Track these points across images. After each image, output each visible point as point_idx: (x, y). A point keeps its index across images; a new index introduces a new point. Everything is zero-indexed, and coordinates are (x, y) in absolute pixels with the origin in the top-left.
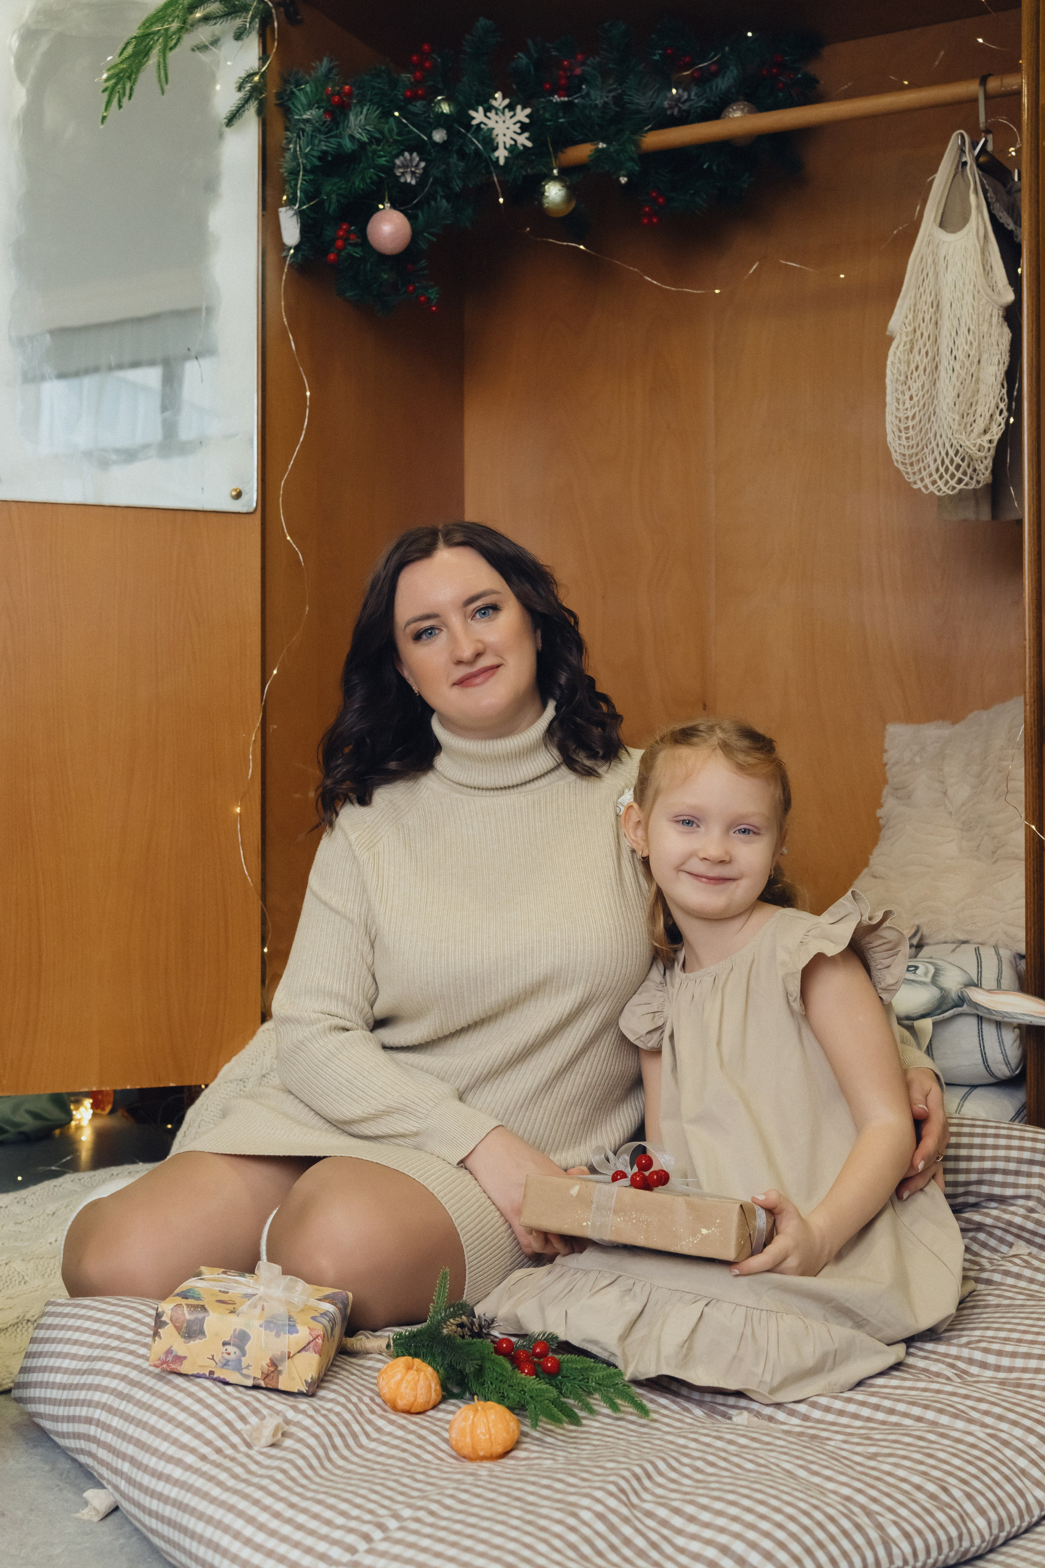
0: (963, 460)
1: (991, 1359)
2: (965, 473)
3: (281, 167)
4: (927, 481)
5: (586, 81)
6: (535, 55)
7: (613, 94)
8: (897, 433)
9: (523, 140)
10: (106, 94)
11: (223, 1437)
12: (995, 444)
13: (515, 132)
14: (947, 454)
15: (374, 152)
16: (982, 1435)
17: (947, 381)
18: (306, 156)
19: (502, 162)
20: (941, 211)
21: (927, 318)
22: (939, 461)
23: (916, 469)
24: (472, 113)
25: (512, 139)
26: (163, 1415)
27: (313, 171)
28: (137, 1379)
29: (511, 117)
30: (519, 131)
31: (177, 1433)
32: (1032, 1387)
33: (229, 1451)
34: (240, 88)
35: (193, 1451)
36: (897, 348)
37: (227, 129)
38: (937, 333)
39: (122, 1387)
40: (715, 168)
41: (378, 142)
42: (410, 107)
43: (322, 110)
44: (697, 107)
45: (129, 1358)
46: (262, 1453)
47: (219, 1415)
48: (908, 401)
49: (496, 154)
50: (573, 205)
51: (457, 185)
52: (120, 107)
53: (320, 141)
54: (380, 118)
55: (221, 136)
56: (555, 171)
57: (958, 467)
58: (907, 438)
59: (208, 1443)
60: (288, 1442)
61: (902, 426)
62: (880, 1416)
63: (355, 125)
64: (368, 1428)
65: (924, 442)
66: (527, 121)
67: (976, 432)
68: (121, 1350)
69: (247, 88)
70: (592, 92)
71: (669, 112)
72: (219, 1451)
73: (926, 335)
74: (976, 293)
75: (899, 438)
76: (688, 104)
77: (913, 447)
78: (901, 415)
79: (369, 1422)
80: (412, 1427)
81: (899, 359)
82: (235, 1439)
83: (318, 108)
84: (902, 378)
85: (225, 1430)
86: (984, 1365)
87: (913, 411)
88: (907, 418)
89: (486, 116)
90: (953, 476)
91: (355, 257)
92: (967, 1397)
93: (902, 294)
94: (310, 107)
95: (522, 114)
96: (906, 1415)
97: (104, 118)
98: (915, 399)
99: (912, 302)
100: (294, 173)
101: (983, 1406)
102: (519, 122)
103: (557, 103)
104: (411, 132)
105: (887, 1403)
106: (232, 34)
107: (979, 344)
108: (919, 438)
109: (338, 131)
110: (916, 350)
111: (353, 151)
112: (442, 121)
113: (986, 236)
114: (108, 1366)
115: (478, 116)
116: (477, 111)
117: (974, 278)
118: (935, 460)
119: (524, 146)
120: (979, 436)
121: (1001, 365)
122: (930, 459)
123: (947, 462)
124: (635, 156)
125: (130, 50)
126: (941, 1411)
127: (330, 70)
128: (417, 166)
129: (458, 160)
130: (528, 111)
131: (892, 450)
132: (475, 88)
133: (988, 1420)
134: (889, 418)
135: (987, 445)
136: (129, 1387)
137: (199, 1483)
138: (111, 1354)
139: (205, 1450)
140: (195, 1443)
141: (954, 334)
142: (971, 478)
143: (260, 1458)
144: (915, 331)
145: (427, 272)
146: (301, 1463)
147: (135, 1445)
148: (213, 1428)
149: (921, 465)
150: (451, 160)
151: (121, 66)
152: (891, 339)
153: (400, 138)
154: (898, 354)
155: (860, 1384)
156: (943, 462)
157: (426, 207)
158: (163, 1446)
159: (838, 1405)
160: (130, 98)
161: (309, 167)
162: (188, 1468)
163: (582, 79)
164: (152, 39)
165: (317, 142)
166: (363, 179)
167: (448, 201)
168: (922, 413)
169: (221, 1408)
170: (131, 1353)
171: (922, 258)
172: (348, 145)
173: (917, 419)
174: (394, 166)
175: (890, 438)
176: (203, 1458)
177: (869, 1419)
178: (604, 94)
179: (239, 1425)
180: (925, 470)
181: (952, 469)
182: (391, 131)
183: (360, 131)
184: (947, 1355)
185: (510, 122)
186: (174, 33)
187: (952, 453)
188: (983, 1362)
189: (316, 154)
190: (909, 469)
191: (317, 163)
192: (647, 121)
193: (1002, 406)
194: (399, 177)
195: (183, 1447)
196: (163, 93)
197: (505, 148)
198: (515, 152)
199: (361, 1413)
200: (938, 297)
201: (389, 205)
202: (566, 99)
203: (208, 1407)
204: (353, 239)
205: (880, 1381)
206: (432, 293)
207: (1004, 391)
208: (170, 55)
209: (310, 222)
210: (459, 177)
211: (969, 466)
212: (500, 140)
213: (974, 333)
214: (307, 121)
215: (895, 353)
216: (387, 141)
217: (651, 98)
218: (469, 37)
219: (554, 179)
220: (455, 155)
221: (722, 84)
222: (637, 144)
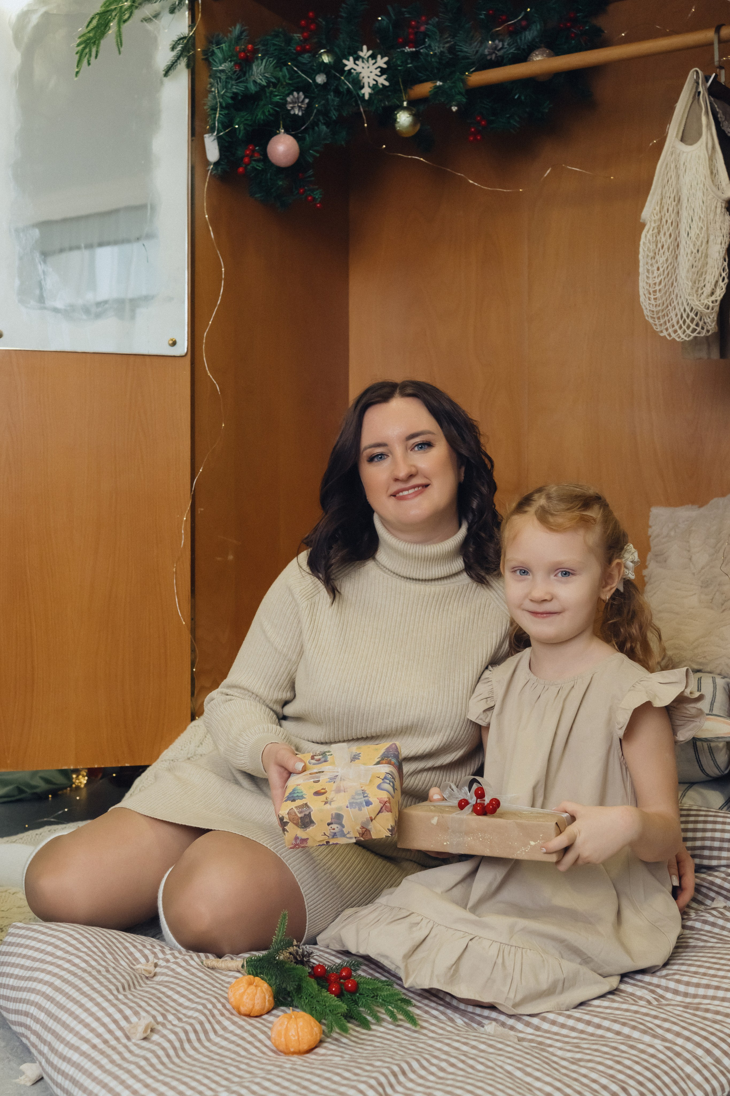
0: (696, 315)
1: (682, 988)
2: (697, 325)
3: (205, 104)
4: (670, 330)
5: (429, 37)
6: (394, 17)
7: (447, 45)
8: (647, 295)
9: (382, 81)
10: (79, 54)
11: (110, 1032)
12: (718, 302)
13: (376, 75)
14: (685, 310)
15: (271, 92)
16: (660, 1048)
17: (685, 256)
18: (222, 97)
19: (367, 97)
20: (682, 128)
21: (671, 209)
22: (679, 316)
23: (662, 321)
24: (345, 62)
25: (374, 80)
26: (71, 1014)
27: (227, 107)
28: (59, 986)
29: (374, 64)
30: (379, 74)
31: (79, 1028)
32: (707, 1010)
33: (113, 1042)
34: (173, 48)
35: (87, 1041)
36: (648, 232)
37: (165, 79)
38: (678, 219)
39: (49, 991)
40: (523, 98)
41: (275, 85)
42: (300, 58)
43: (233, 63)
44: (509, 54)
45: (56, 970)
46: (136, 1045)
47: (109, 1015)
48: (656, 272)
49: (363, 91)
50: (418, 127)
51: (334, 115)
52: (89, 64)
53: (232, 85)
54: (276, 67)
55: (162, 83)
56: (405, 104)
57: (692, 320)
58: (655, 299)
59: (99, 1036)
60: (155, 1037)
61: (651, 290)
62: (590, 1029)
63: (258, 73)
64: (217, 1027)
65: (668, 302)
66: (385, 66)
67: (705, 294)
68: (52, 964)
69: (179, 48)
70: (433, 44)
71: (489, 58)
72: (106, 1042)
73: (669, 222)
74: (705, 191)
75: (649, 299)
76: (502, 51)
77: (659, 306)
78: (650, 281)
79: (219, 1022)
80: (249, 1027)
81: (649, 240)
82: (119, 1034)
83: (231, 61)
84: (651, 254)
85: (112, 1026)
86: (676, 992)
87: (660, 279)
88: (655, 284)
89: (355, 63)
90: (688, 327)
91: (257, 169)
92: (656, 1017)
93: (651, 192)
94: (225, 60)
95: (381, 62)
96: (608, 1029)
97: (77, 73)
98: (661, 270)
99: (659, 197)
100: (214, 109)
101: (667, 1025)
102: (379, 67)
103: (408, 53)
104: (300, 76)
105: (596, 1020)
106: (168, 10)
107: (707, 228)
108: (664, 299)
109: (245, 78)
110: (662, 234)
111: (256, 92)
112: (322, 69)
113: (713, 148)
114: (42, 976)
115: (349, 64)
116: (348, 60)
117: (703, 179)
118: (676, 315)
119: (383, 85)
120: (708, 297)
121: (723, 244)
122: (672, 314)
123: (685, 316)
124: (463, 91)
125: (95, 22)
126: (634, 1028)
127: (242, 33)
128: (303, 101)
129: (335, 96)
130: (386, 59)
131: (644, 307)
132: (347, 43)
133: (669, 1036)
134: (642, 284)
135: (711, 305)
136: (54, 991)
137: (88, 1065)
138: (45, 966)
139: (96, 1041)
140: (90, 1036)
141: (690, 221)
142: (703, 328)
143: (133, 1048)
144: (662, 219)
145: (313, 179)
146: (161, 1053)
147: (52, 1034)
148: (104, 1025)
149: (666, 318)
151: (88, 35)
152: (643, 225)
153: (290, 82)
154: (648, 236)
155: (582, 1004)
156: (682, 317)
157: (311, 131)
158: (69, 1037)
159: (561, 1020)
160: (96, 57)
161: (224, 105)
162: (83, 1054)
163: (426, 35)
164: (111, 15)
165: (230, 86)
166: (263, 112)
167: (327, 127)
168: (666, 280)
169: (111, 1010)
170: (59, 966)
171: (667, 165)
172: (253, 88)
173: (663, 284)
174: (286, 102)
175: (642, 298)
176: (94, 1047)
177: (582, 1032)
178: (441, 45)
179: (123, 1023)
180: (669, 322)
181: (688, 321)
182: (284, 77)
183: (261, 77)
184: (650, 984)
185: (372, 68)
186: (126, 10)
187: (688, 310)
188: (676, 990)
189: (228, 95)
190: (657, 322)
191: (230, 101)
192: (473, 64)
193: (724, 275)
194: (290, 110)
195: (82, 1038)
196: (120, 53)
197: (369, 87)
198: (377, 89)
199: (213, 1016)
200: (680, 194)
201: (283, 131)
202: (414, 49)
203: (103, 1009)
204: (257, 156)
205: (596, 1002)
206: (316, 194)
207: (726, 264)
208: (125, 26)
209: (226, 144)
210: (335, 109)
211: (700, 320)
212: (366, 81)
213: (703, 220)
214: (222, 71)
215: (646, 236)
216: (282, 84)
217: (476, 47)
218: (344, 5)
219: (404, 109)
220: (332, 93)
221: (529, 35)
222: (464, 81)
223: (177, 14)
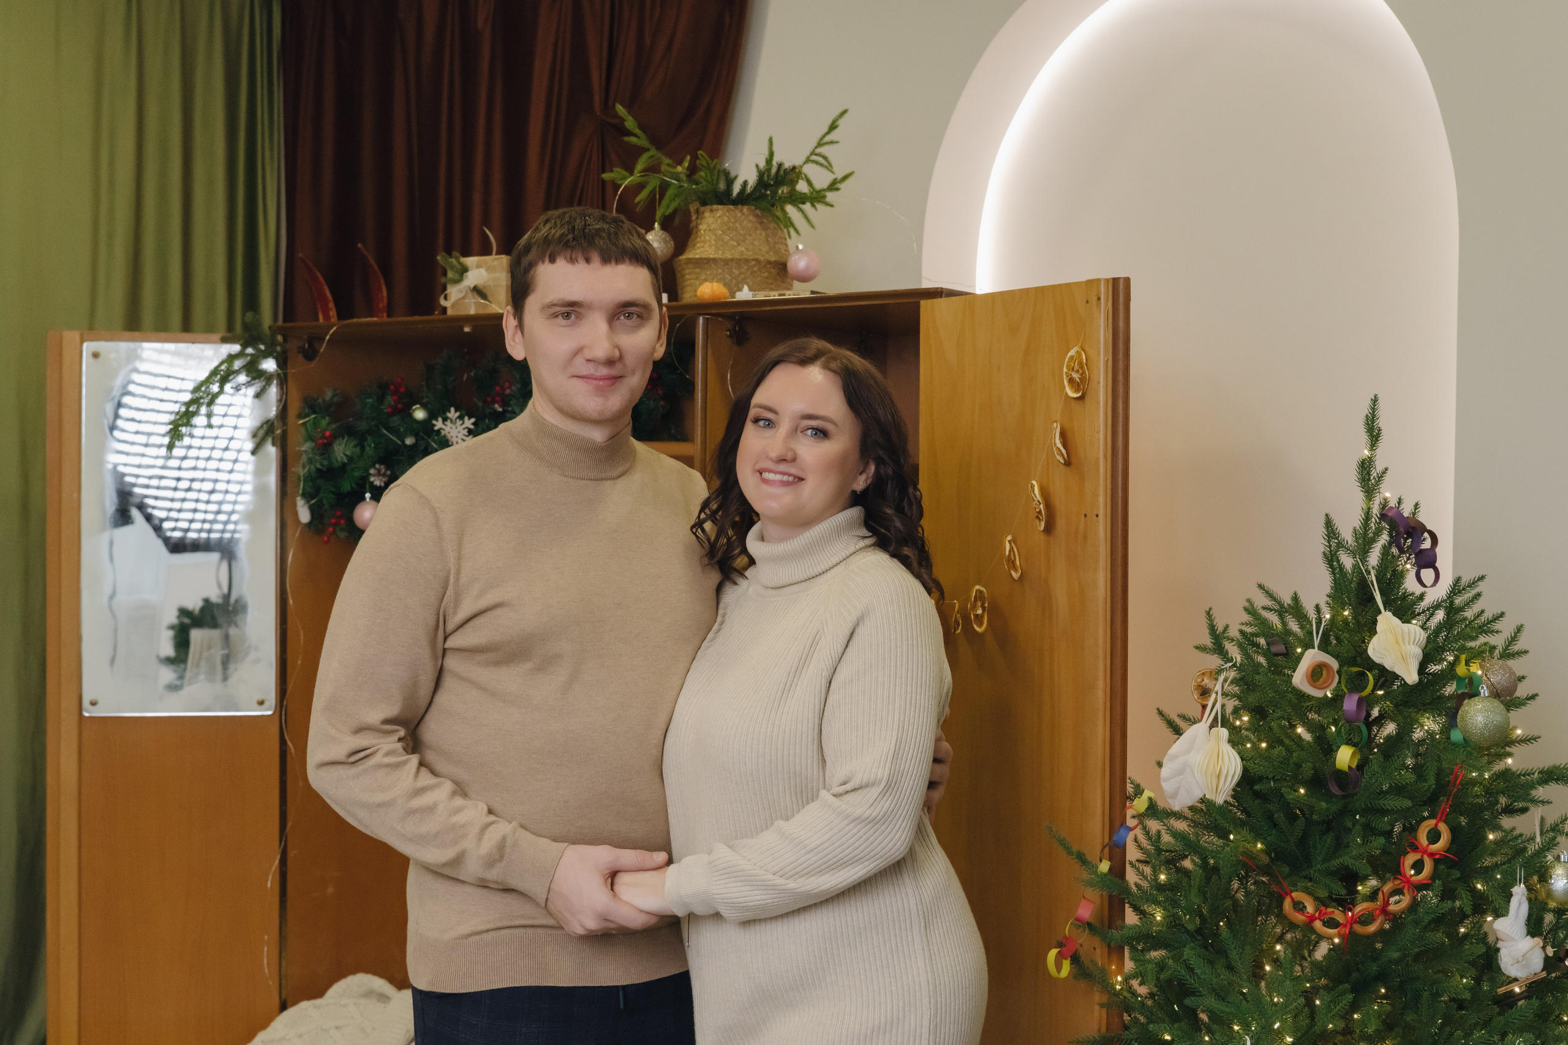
5: (514, 399)
18: (307, 470)
24: (436, 421)
27: (313, 479)
29: (461, 425)
30: (467, 434)
34: (253, 436)
42: (389, 421)
53: (317, 461)
54: (356, 446)
63: (339, 451)
66: (472, 427)
69: (263, 431)
89: (444, 423)
102: (467, 428)
103: (497, 411)
104: (389, 439)
109: (327, 456)
111: (339, 467)
112: (412, 429)
115: (438, 424)
125: (183, 409)
128: (384, 473)
130: (473, 421)
151: (177, 421)
165: (313, 462)
172: (336, 464)
174: (369, 476)
183: (342, 455)
185: (460, 428)
186: (216, 391)
189: (311, 470)
194: (373, 482)
196: (211, 428)
201: (369, 498)
208: (214, 407)
209: (317, 509)
223: (266, 396)
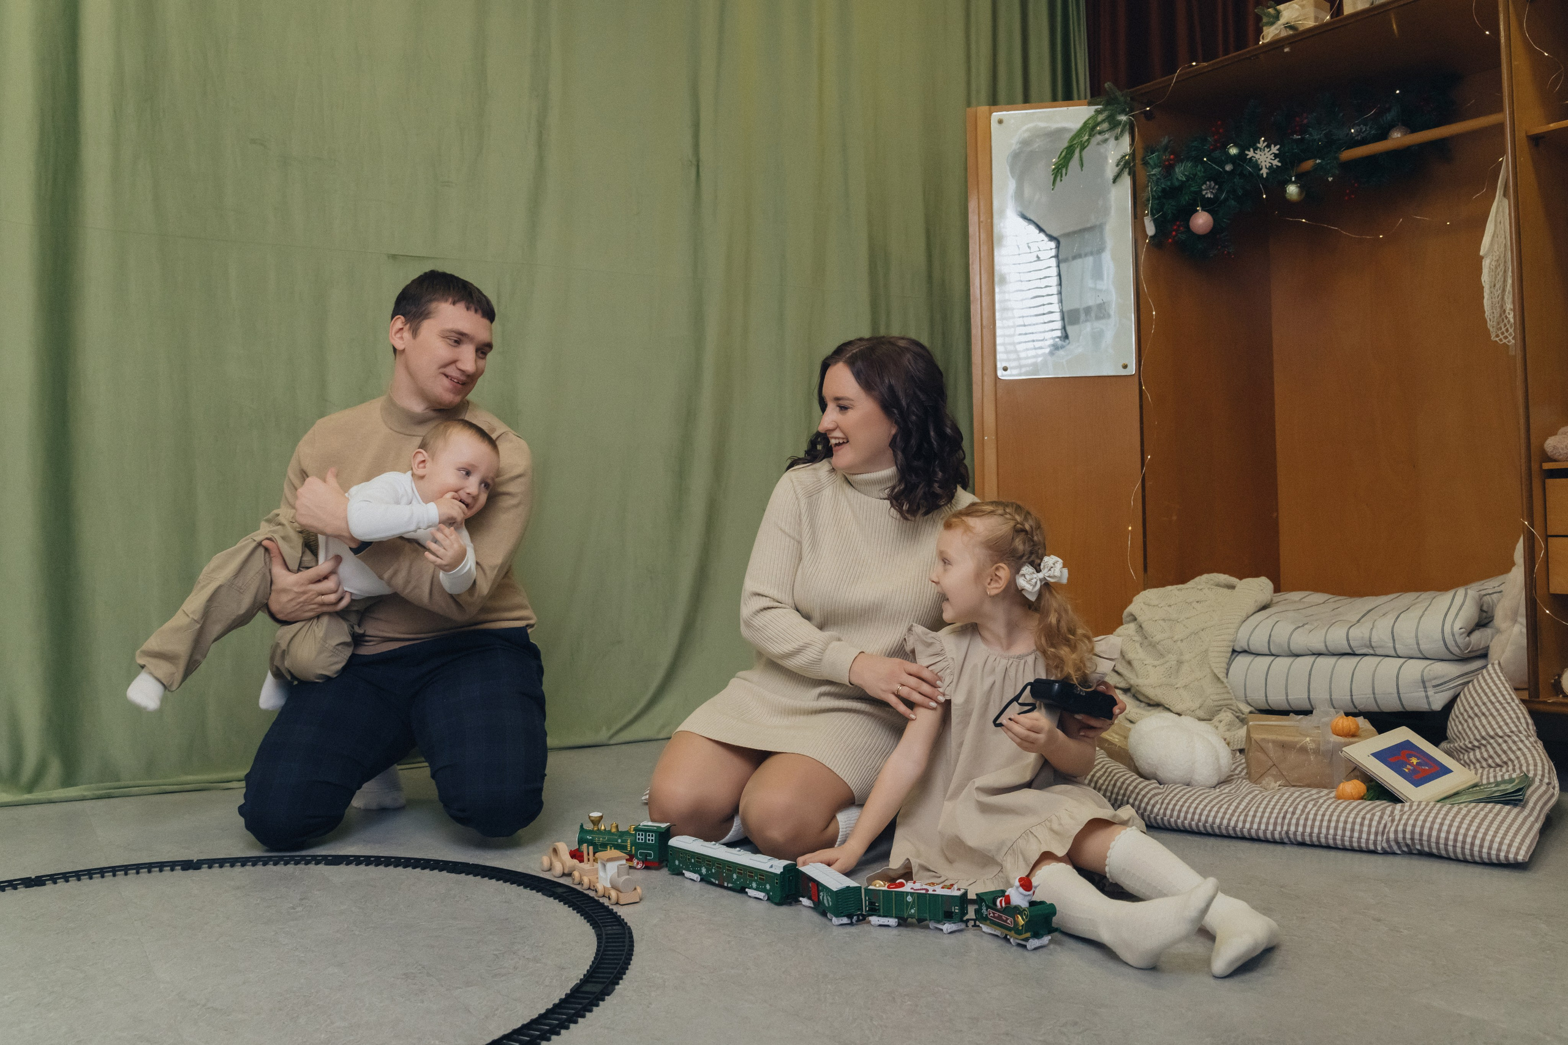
3: (1143, 197)
7: (1325, 132)
9: (1276, 163)
13: (1271, 159)
15: (1190, 184)
18: (1154, 191)
19: (1265, 176)
24: (1247, 152)
25: (1270, 163)
27: (1159, 198)
30: (1273, 158)
34: (1117, 165)
41: (1193, 179)
43: (1162, 167)
44: (1372, 134)
49: (1261, 172)
50: (1303, 195)
51: (1240, 192)
52: (1061, 180)
54: (1195, 165)
56: (1293, 179)
66: (1277, 152)
69: (1122, 163)
70: (1313, 132)
71: (1356, 138)
76: (1364, 135)
83: (1160, 167)
91: (1183, 238)
94: (1156, 166)
95: (1275, 149)
100: (1148, 199)
104: (1212, 168)
106: (1116, 137)
115: (1250, 154)
116: (1250, 151)
119: (1276, 166)
124: (1336, 165)
125: (1063, 154)
127: (1169, 141)
129: (1239, 179)
145: (1226, 238)
150: (1235, 180)
153: (1204, 174)
161: (1156, 197)
163: (1308, 125)
164: (1075, 147)
166: (1186, 199)
167: (1235, 202)
174: (1202, 190)
178: (1320, 132)
182: (1200, 171)
185: (1268, 155)
191: (1159, 193)
192: (1344, 144)
197: (1266, 168)
198: (1271, 170)
202: (1300, 137)
204: (1183, 228)
206: (1229, 249)
208: (1085, 153)
210: (1240, 188)
212: (1263, 164)
214: (1154, 175)
216: (1198, 178)
217: (1345, 131)
219: (1294, 183)
220: (1238, 177)
221: (1389, 117)
222: (1337, 158)
223: (1121, 140)
